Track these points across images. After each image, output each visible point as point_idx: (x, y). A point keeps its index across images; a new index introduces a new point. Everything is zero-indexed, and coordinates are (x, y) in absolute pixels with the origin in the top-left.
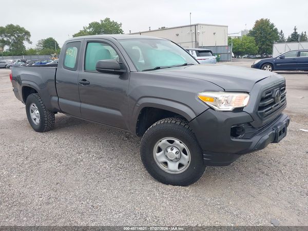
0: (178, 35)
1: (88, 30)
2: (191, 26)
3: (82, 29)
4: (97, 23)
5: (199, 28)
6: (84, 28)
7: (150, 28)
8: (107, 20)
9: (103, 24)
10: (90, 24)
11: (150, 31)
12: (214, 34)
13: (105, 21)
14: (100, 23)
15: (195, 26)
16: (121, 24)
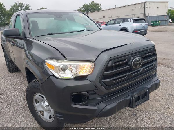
0: (133, 9)
1: (82, 9)
2: (142, 3)
3: (79, 9)
4: (87, 5)
5: (147, 4)
6: (80, 8)
7: (116, 6)
8: (93, 2)
9: (90, 5)
10: (83, 6)
11: (116, 8)
12: (158, 8)
13: (92, 3)
14: (89, 4)
15: (145, 3)
16: (101, 5)
